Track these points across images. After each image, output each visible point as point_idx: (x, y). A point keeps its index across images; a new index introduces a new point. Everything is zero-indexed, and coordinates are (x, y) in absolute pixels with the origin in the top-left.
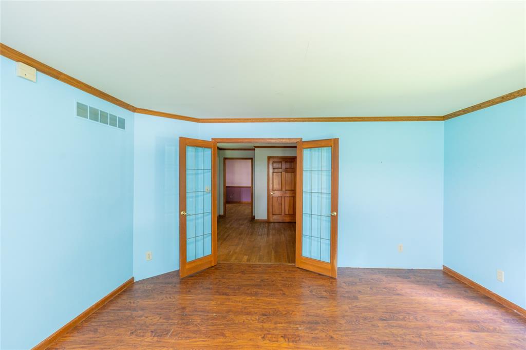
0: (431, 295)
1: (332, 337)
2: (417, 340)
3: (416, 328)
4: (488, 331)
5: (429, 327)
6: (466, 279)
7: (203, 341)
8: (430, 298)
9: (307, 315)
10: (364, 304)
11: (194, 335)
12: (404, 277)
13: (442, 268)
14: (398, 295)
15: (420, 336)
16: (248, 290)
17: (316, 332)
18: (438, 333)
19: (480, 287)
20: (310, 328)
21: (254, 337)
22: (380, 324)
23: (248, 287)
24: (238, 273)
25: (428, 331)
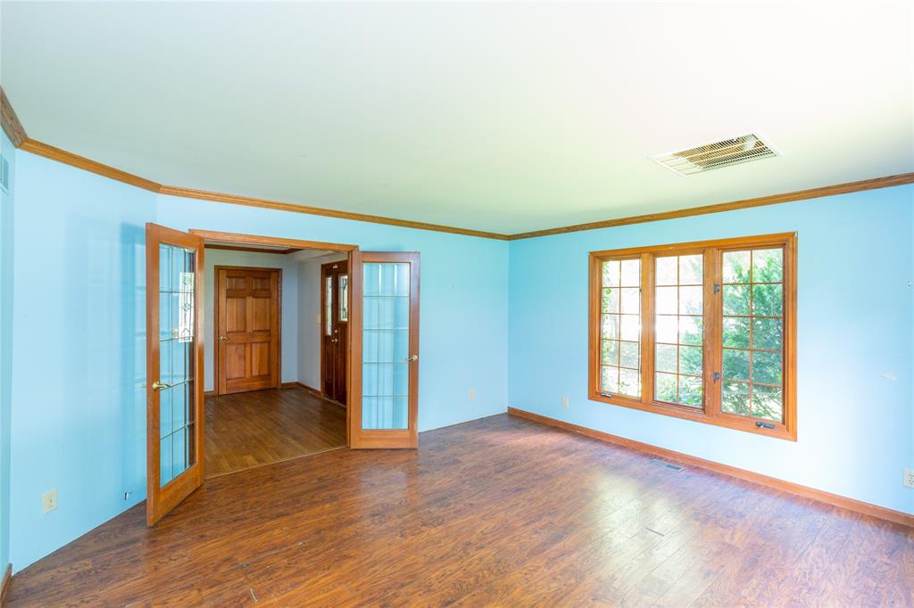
0: (518, 438)
1: (471, 504)
2: (536, 477)
3: (529, 468)
4: (573, 452)
5: (537, 464)
6: (533, 415)
7: (326, 576)
8: (519, 441)
9: (426, 495)
10: (471, 464)
11: (302, 578)
12: (482, 428)
13: (507, 411)
14: (491, 446)
15: (536, 474)
16: (313, 497)
17: (452, 506)
18: (546, 466)
19: (547, 419)
20: (442, 506)
21: (391, 540)
22: (500, 476)
23: (312, 494)
24: (264, 483)
25: (539, 468)
